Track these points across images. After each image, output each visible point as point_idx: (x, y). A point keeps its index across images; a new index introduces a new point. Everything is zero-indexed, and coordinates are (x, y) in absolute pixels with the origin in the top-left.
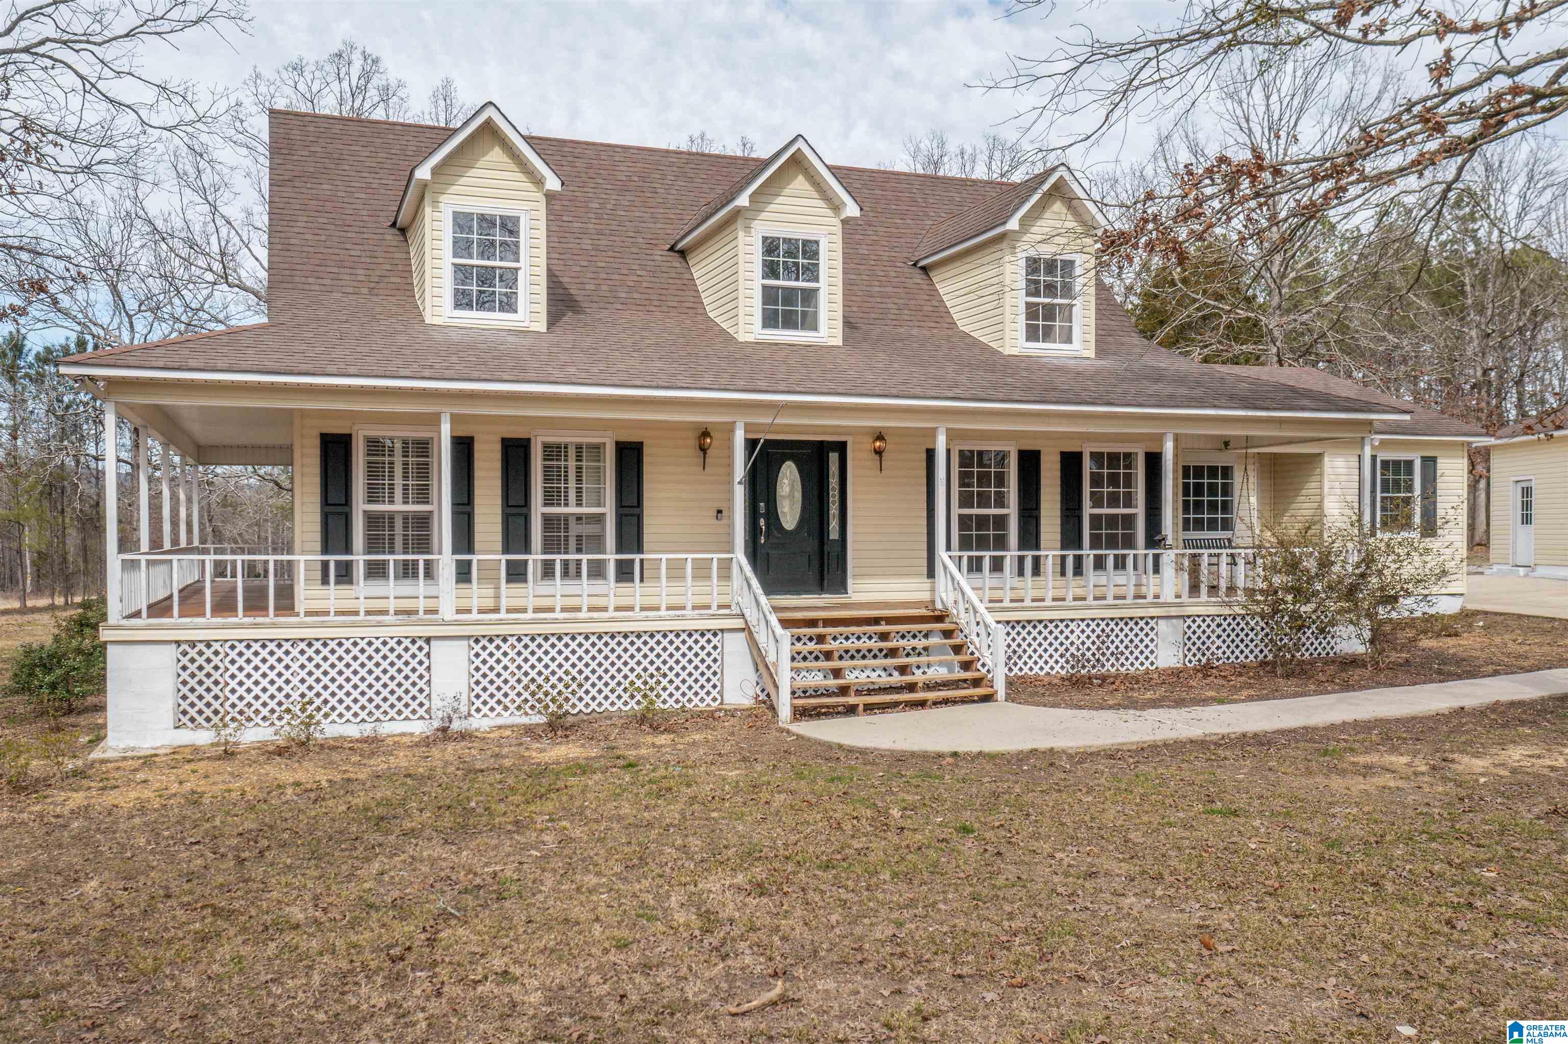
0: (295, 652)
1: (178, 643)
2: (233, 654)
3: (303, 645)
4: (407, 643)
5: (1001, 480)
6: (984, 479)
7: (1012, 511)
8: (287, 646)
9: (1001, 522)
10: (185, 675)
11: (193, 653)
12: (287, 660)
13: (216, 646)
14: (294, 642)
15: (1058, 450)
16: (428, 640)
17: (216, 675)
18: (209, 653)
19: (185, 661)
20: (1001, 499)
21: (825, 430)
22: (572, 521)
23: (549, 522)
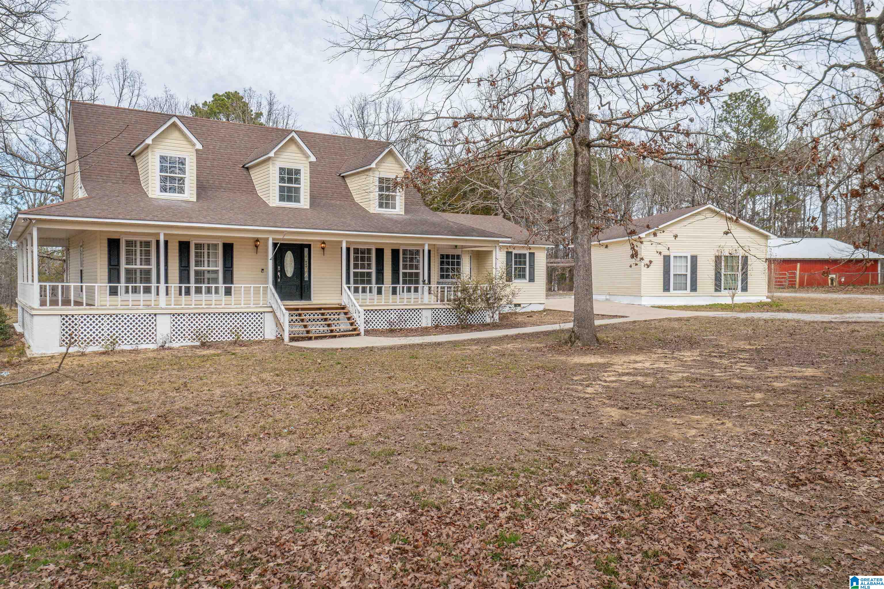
0: (105, 319)
1: (61, 315)
2: (82, 320)
3: (108, 316)
4: (147, 316)
5: (369, 259)
6: (363, 259)
7: (373, 270)
8: (102, 317)
9: (369, 274)
10: (64, 327)
11: (67, 319)
12: (102, 322)
13: (76, 317)
14: (105, 315)
15: (391, 249)
16: (155, 315)
17: (76, 327)
18: (73, 319)
19: (64, 322)
20: (369, 266)
21: (303, 240)
22: (206, 272)
23: (197, 273)
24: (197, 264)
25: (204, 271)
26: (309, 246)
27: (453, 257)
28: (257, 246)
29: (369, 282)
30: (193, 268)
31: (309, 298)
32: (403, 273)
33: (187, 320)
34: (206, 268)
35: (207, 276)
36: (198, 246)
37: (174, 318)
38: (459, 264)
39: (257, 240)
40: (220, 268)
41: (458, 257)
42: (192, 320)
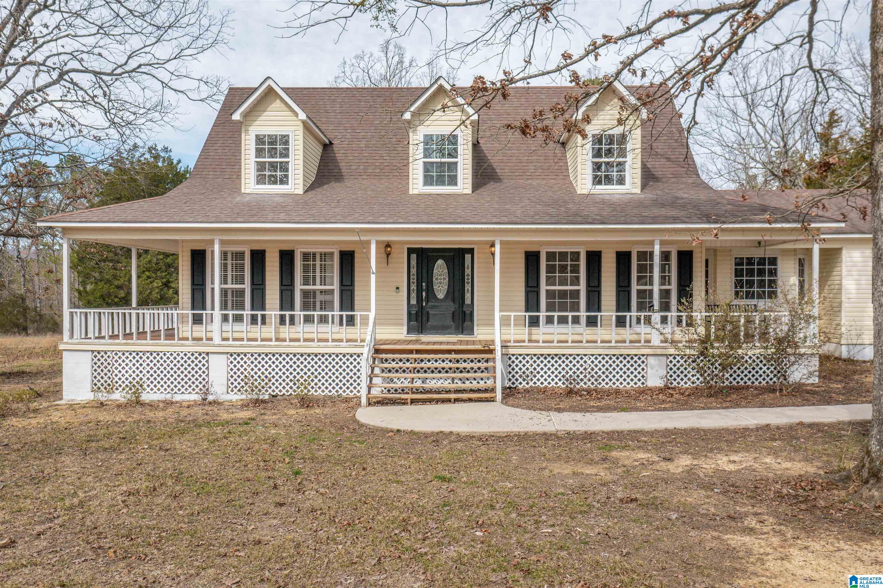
0: (144, 358)
1: (93, 351)
2: (116, 358)
3: (148, 354)
4: (196, 355)
5: (575, 269)
6: (563, 269)
7: (582, 287)
8: (141, 354)
9: (576, 294)
10: (95, 367)
11: (99, 356)
12: (141, 361)
13: (109, 353)
14: (144, 353)
15: (615, 251)
16: (207, 354)
17: (109, 367)
18: (106, 357)
19: (96, 360)
20: (576, 281)
21: (461, 242)
22: (318, 293)
23: (306, 294)
24: (306, 281)
25: (314, 292)
26: (471, 251)
27: (762, 261)
28: (388, 255)
29: (576, 307)
30: (299, 287)
31: (471, 332)
32: (639, 292)
33: (249, 362)
34: (318, 287)
35: (319, 298)
36: (306, 256)
37: (232, 359)
38: (773, 273)
39: (388, 245)
40: (336, 286)
41: (773, 261)
42: (256, 362)
